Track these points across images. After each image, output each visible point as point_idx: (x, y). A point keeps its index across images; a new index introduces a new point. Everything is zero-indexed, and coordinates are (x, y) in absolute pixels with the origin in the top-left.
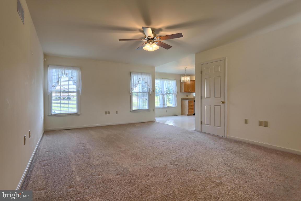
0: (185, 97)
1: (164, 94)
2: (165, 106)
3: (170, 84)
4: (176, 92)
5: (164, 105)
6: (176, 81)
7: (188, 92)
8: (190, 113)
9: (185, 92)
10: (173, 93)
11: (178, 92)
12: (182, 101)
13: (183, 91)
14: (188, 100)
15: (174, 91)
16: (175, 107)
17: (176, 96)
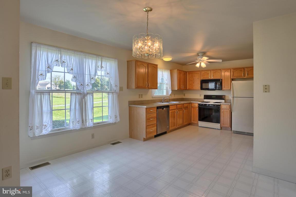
0: (136, 98)
1: (84, 93)
2: (89, 124)
3: (102, 67)
4: (118, 87)
5: (83, 121)
6: (117, 63)
7: (144, 88)
8: (148, 136)
9: (138, 87)
10: (111, 90)
11: (121, 89)
12: (130, 108)
13: (133, 86)
14: (146, 107)
15: (113, 85)
16: (115, 123)
17: (118, 96)
